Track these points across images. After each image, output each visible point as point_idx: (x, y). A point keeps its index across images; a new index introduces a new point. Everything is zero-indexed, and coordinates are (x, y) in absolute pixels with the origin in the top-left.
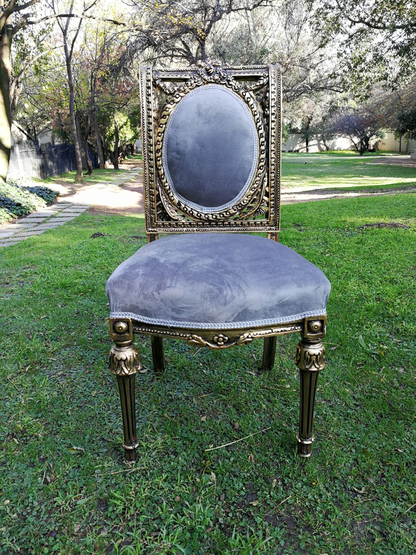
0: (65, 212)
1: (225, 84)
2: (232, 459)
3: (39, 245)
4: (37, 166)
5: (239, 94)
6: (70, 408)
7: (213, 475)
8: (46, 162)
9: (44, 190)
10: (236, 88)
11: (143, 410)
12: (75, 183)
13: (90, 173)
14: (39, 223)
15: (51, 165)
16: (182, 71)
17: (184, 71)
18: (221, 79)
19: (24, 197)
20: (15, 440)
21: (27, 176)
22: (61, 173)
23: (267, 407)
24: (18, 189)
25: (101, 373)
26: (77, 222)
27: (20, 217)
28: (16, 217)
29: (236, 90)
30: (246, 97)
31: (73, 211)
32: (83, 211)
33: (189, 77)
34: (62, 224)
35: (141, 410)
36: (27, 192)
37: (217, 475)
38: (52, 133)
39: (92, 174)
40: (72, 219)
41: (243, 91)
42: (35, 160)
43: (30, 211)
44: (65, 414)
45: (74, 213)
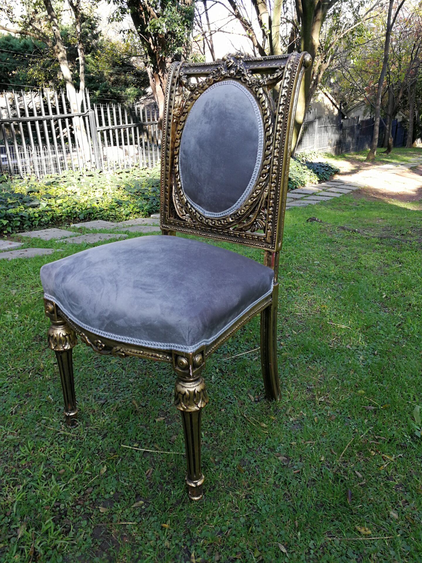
0: (329, 191)
1: (240, 79)
4: (333, 142)
5: (252, 90)
7: (105, 468)
9: (323, 167)
12: (365, 161)
14: (296, 199)
18: (237, 74)
19: (299, 172)
22: (359, 150)
23: (224, 435)
29: (250, 85)
30: (258, 93)
31: (337, 191)
39: (390, 154)
40: (330, 198)
41: (256, 86)
45: (337, 193)
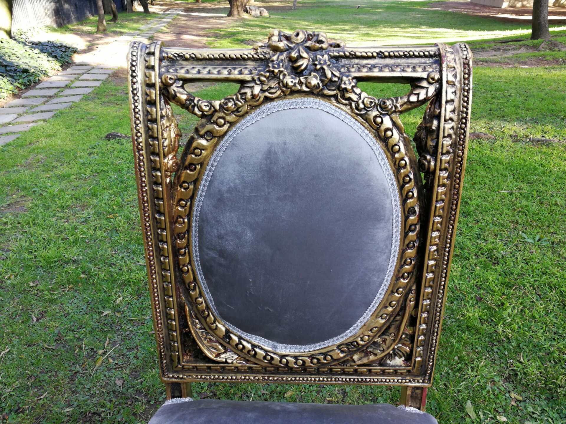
0: (82, 80)
1: (335, 96)
4: (50, 12)
5: (366, 120)
9: (58, 47)
10: (362, 106)
12: (97, 32)
14: (50, 97)
16: (232, 59)
17: (237, 59)
18: (326, 85)
21: (40, 26)
28: (23, 87)
29: (360, 110)
30: (383, 128)
31: (91, 78)
32: (104, 77)
33: (248, 78)
34: (77, 99)
36: (37, 51)
39: (118, 21)
40: (90, 90)
41: (375, 113)
42: (48, 4)
43: (40, 78)
45: (93, 80)
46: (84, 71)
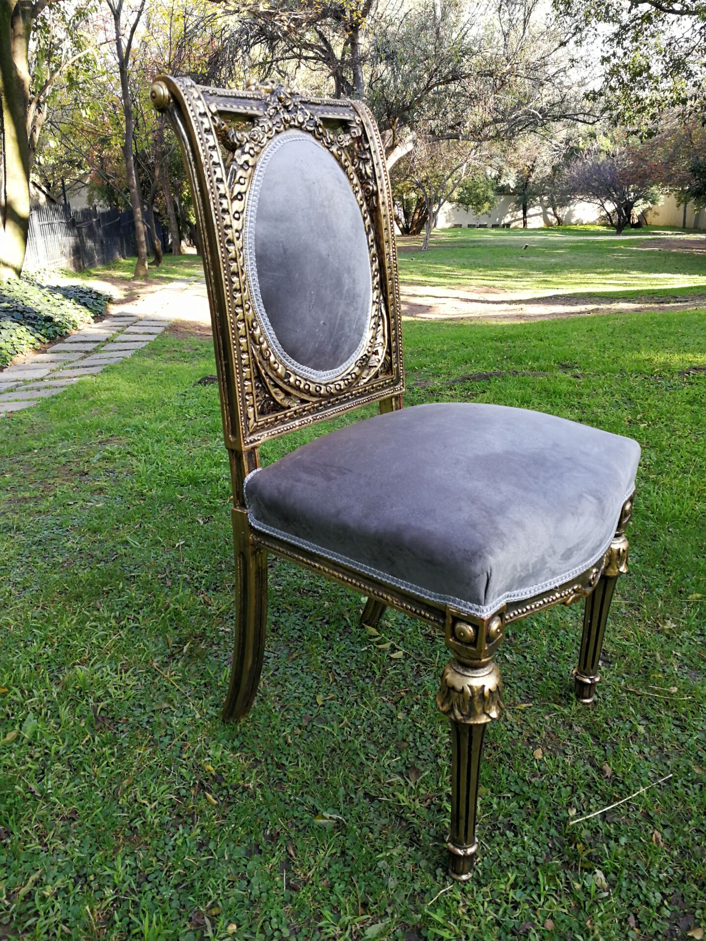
0: (129, 333)
2: (623, 840)
3: (104, 396)
4: (67, 250)
6: (288, 730)
7: (600, 874)
8: (82, 242)
9: (86, 293)
11: (422, 734)
12: (134, 279)
13: (158, 261)
14: (87, 352)
15: (91, 247)
19: (54, 305)
20: (209, 796)
21: (52, 268)
22: (108, 261)
23: (648, 730)
24: (44, 291)
25: (319, 658)
26: (153, 350)
27: (52, 340)
28: (47, 341)
31: (142, 331)
32: (159, 330)
34: (128, 354)
35: (417, 735)
36: (59, 296)
37: (606, 874)
38: (89, 191)
39: (162, 264)
40: (144, 345)
42: (64, 238)
43: (68, 331)
44: (281, 741)
45: (144, 334)
46: (128, 323)
